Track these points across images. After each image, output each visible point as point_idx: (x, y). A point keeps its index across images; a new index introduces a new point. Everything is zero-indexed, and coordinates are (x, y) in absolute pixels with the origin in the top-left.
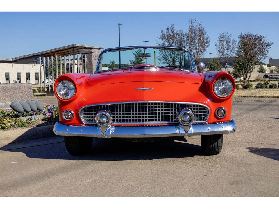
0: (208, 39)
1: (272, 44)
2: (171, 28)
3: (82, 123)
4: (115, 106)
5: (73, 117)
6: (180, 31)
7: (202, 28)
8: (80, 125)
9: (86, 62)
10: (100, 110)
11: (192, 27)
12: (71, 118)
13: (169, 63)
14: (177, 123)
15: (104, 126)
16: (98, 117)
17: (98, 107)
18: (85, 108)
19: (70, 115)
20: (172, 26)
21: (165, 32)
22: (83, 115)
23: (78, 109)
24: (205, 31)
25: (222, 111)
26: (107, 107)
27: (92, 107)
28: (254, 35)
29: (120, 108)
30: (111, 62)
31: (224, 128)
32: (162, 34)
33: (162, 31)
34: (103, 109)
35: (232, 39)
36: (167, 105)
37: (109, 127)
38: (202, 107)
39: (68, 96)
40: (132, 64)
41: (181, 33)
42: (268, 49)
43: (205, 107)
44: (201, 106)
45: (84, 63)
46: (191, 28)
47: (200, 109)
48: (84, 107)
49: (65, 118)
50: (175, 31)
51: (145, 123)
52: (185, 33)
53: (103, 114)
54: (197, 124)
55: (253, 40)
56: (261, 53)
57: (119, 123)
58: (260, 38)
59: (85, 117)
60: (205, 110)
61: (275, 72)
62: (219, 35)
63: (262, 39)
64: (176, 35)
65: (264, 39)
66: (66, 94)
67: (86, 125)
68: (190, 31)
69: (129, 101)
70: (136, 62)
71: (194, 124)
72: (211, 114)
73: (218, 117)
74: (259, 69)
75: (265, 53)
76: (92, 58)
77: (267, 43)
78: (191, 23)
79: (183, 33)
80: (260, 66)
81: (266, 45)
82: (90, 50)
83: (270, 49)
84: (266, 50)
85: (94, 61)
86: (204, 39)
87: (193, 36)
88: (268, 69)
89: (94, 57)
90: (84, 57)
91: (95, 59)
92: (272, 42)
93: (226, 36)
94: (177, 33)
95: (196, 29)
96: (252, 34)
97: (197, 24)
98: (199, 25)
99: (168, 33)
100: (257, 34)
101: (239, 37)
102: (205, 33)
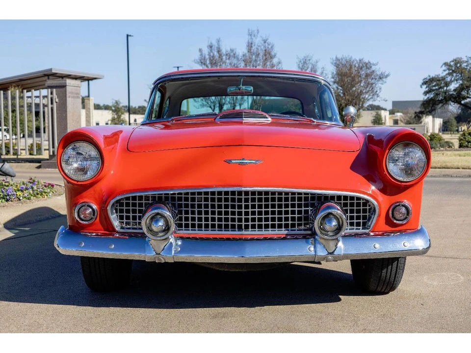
0: (280, 65)
1: (387, 76)
2: (216, 46)
3: (114, 230)
4: (183, 196)
5: (95, 217)
6: (232, 50)
7: (270, 47)
8: (111, 235)
9: (56, 102)
10: (152, 204)
11: (252, 44)
12: (92, 218)
13: (213, 107)
14: (309, 232)
15: (159, 238)
16: (148, 220)
17: (147, 198)
18: (120, 200)
19: (90, 214)
20: (218, 41)
21: (206, 51)
22: (117, 212)
23: (106, 201)
24: (275, 52)
25: (403, 210)
26: (167, 198)
27: (136, 196)
28: (358, 60)
29: (193, 200)
30: (114, 102)
31: (406, 244)
32: (200, 55)
33: (200, 50)
34: (157, 203)
35: (320, 66)
36: (290, 196)
37: (171, 240)
38: (362, 201)
39: (86, 173)
41: (234, 54)
42: (380, 85)
43: (367, 201)
44: (358, 199)
45: (52, 103)
46: (250, 46)
47: (358, 205)
48: (118, 198)
49: (78, 219)
50: (224, 51)
51: (244, 232)
52: (241, 54)
53: (158, 214)
54: (350, 236)
55: (356, 69)
56: (369, 91)
57: (190, 233)
58: (368, 65)
59: (121, 218)
60: (368, 208)
61: (402, 123)
62: (298, 58)
63: (371, 67)
64: (224, 57)
65: (373, 68)
66: (83, 170)
67: (122, 234)
68: (248, 52)
69: (212, 187)
71: (344, 236)
72: (379, 216)
73: (395, 221)
74: (374, 118)
75: (375, 91)
76: (66, 96)
77: (379, 73)
78: (250, 37)
79: (237, 53)
80: (376, 113)
81: (377, 77)
82: (63, 82)
83: (385, 84)
84: (377, 86)
85: (70, 101)
86: (272, 65)
87: (254, 59)
88: (390, 118)
89: (70, 95)
90: (52, 93)
91: (72, 97)
92: (386, 73)
93: (311, 61)
94: (227, 55)
95: (259, 48)
96: (353, 58)
97: (261, 39)
98: (264, 40)
99: (212, 54)
100: (362, 58)
101: (332, 63)
102: (275, 55)
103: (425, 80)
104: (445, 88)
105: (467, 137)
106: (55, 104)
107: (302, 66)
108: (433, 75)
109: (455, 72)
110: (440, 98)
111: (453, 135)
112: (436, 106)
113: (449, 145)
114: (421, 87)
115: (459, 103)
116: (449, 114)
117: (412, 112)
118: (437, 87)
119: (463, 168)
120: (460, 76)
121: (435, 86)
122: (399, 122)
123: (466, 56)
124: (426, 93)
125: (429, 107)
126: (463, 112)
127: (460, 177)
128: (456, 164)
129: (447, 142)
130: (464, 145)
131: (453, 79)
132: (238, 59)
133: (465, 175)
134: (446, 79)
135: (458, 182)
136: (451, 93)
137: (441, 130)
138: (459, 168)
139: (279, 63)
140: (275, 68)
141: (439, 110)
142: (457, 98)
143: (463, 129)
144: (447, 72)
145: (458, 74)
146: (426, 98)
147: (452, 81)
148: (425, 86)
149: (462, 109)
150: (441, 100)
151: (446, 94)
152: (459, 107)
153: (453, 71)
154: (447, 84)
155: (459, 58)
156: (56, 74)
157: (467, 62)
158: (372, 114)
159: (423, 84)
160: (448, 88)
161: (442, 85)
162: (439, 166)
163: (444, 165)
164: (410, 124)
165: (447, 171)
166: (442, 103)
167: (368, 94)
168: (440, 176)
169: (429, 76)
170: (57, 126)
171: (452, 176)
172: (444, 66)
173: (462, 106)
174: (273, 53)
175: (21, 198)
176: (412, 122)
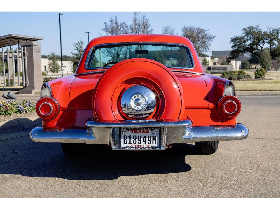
0: (152, 31)
1: (213, 38)
2: (115, 20)
6: (124, 23)
7: (146, 21)
9: (27, 55)
11: (136, 19)
13: (113, 56)
20: (116, 18)
21: (108, 23)
24: (149, 24)
28: (197, 28)
30: (51, 53)
32: (105, 26)
33: (105, 23)
35: (175, 32)
40: (73, 56)
41: (125, 25)
42: (210, 43)
45: (24, 56)
46: (135, 20)
50: (119, 23)
52: (129, 25)
55: (196, 33)
56: (203, 46)
58: (203, 31)
61: (218, 64)
62: (163, 27)
63: (205, 32)
64: (119, 27)
65: (206, 33)
68: (134, 24)
70: (79, 54)
74: (203, 61)
75: (207, 46)
76: (32, 51)
77: (209, 36)
78: (135, 15)
79: (127, 25)
80: (204, 59)
81: (208, 38)
82: (31, 43)
83: (212, 42)
84: (208, 43)
85: (35, 54)
86: (148, 31)
87: (137, 28)
88: (211, 61)
89: (35, 50)
90: (24, 50)
91: (36, 52)
92: (213, 36)
93: (170, 29)
94: (121, 25)
95: (140, 21)
96: (195, 27)
97: (141, 16)
98: (143, 17)
99: (112, 25)
100: (199, 27)
101: (182, 30)
102: (149, 26)
103: (232, 39)
104: (244, 44)
105: (259, 72)
106: (26, 56)
107: (165, 32)
108: (237, 36)
109: (249, 34)
110: (241, 49)
111: (248, 71)
112: (239, 54)
113: (249, 77)
114: (230, 43)
115: (252, 52)
116: (245, 59)
117: (225, 57)
118: (239, 43)
119: (263, 91)
120: (252, 36)
121: (238, 42)
122: (216, 63)
123: (256, 25)
124: (233, 47)
125: (234, 55)
126: (253, 58)
127: (262, 95)
128: (259, 88)
129: (248, 75)
130: (258, 77)
131: (248, 38)
132: (128, 28)
133: (265, 95)
134: (244, 38)
135: (262, 99)
136: (247, 47)
137: (240, 68)
138: (261, 90)
139: (152, 30)
140: (149, 34)
141: (240, 56)
142: (250, 49)
143: (253, 67)
144: (245, 34)
145: (251, 36)
146: (233, 49)
147: (248, 40)
148: (232, 43)
149: (252, 56)
150: (241, 50)
151: (244, 47)
152: (251, 54)
153: (248, 34)
154: (245, 41)
155: (251, 26)
156: (15, 37)
157: (256, 28)
158: (201, 59)
159: (231, 41)
160: (245, 44)
161: (242, 42)
162: (250, 89)
163: (253, 89)
164: (223, 64)
165: (255, 92)
166: (242, 52)
167: (203, 48)
168: (251, 95)
169: (235, 36)
170: (27, 69)
171: (257, 95)
172: (243, 30)
173: (252, 54)
174: (148, 25)
175: (27, 112)
176: (224, 63)
